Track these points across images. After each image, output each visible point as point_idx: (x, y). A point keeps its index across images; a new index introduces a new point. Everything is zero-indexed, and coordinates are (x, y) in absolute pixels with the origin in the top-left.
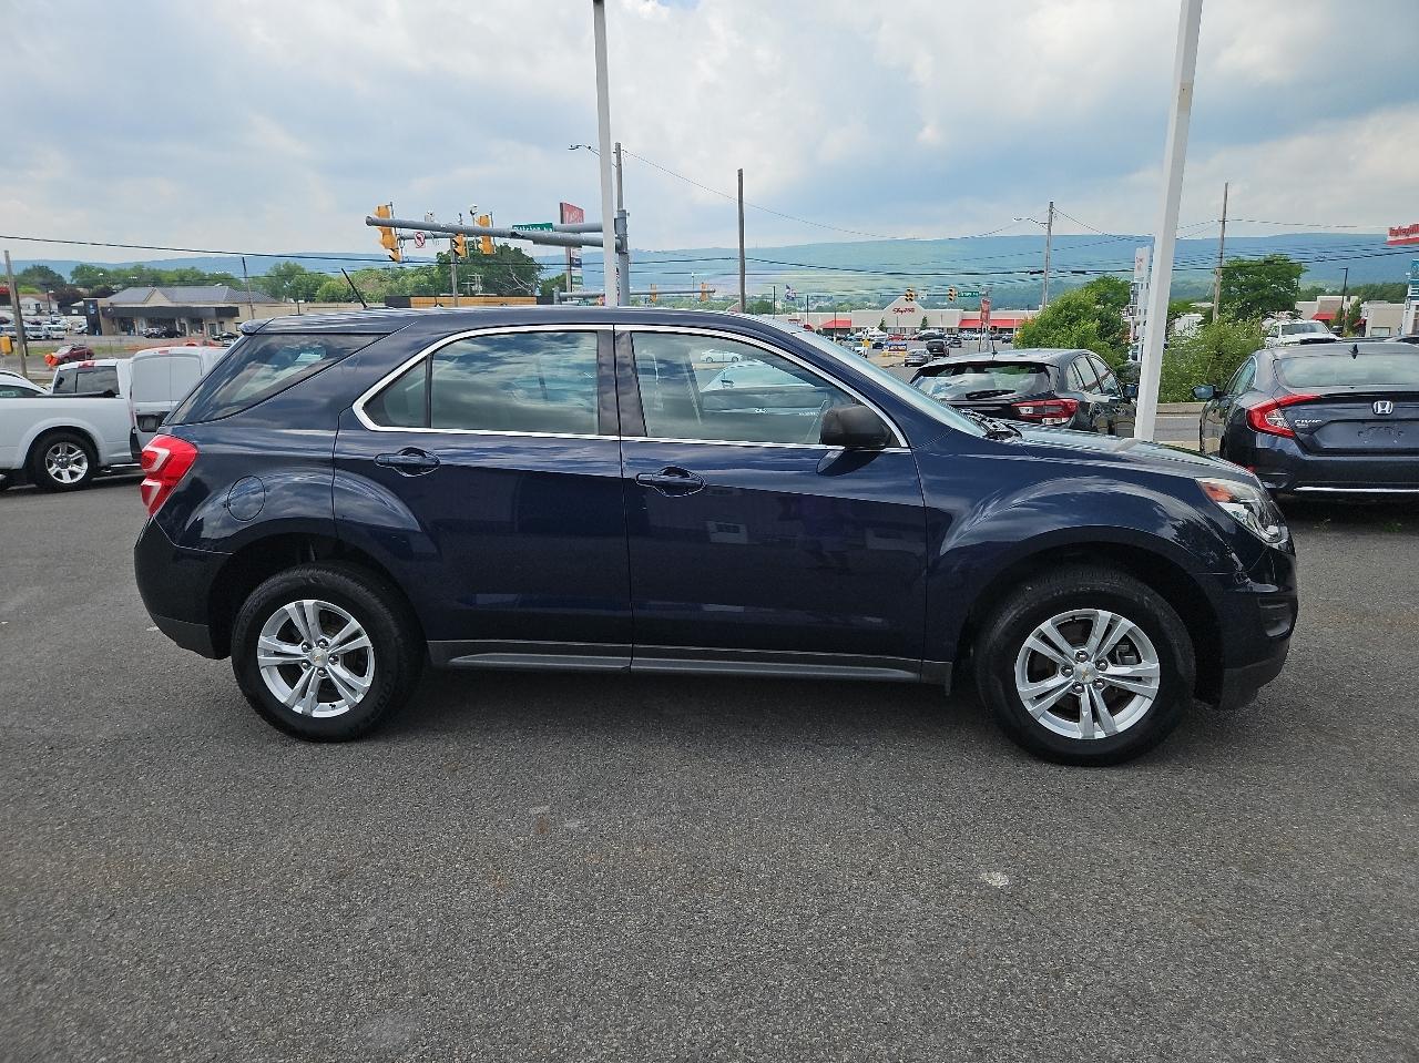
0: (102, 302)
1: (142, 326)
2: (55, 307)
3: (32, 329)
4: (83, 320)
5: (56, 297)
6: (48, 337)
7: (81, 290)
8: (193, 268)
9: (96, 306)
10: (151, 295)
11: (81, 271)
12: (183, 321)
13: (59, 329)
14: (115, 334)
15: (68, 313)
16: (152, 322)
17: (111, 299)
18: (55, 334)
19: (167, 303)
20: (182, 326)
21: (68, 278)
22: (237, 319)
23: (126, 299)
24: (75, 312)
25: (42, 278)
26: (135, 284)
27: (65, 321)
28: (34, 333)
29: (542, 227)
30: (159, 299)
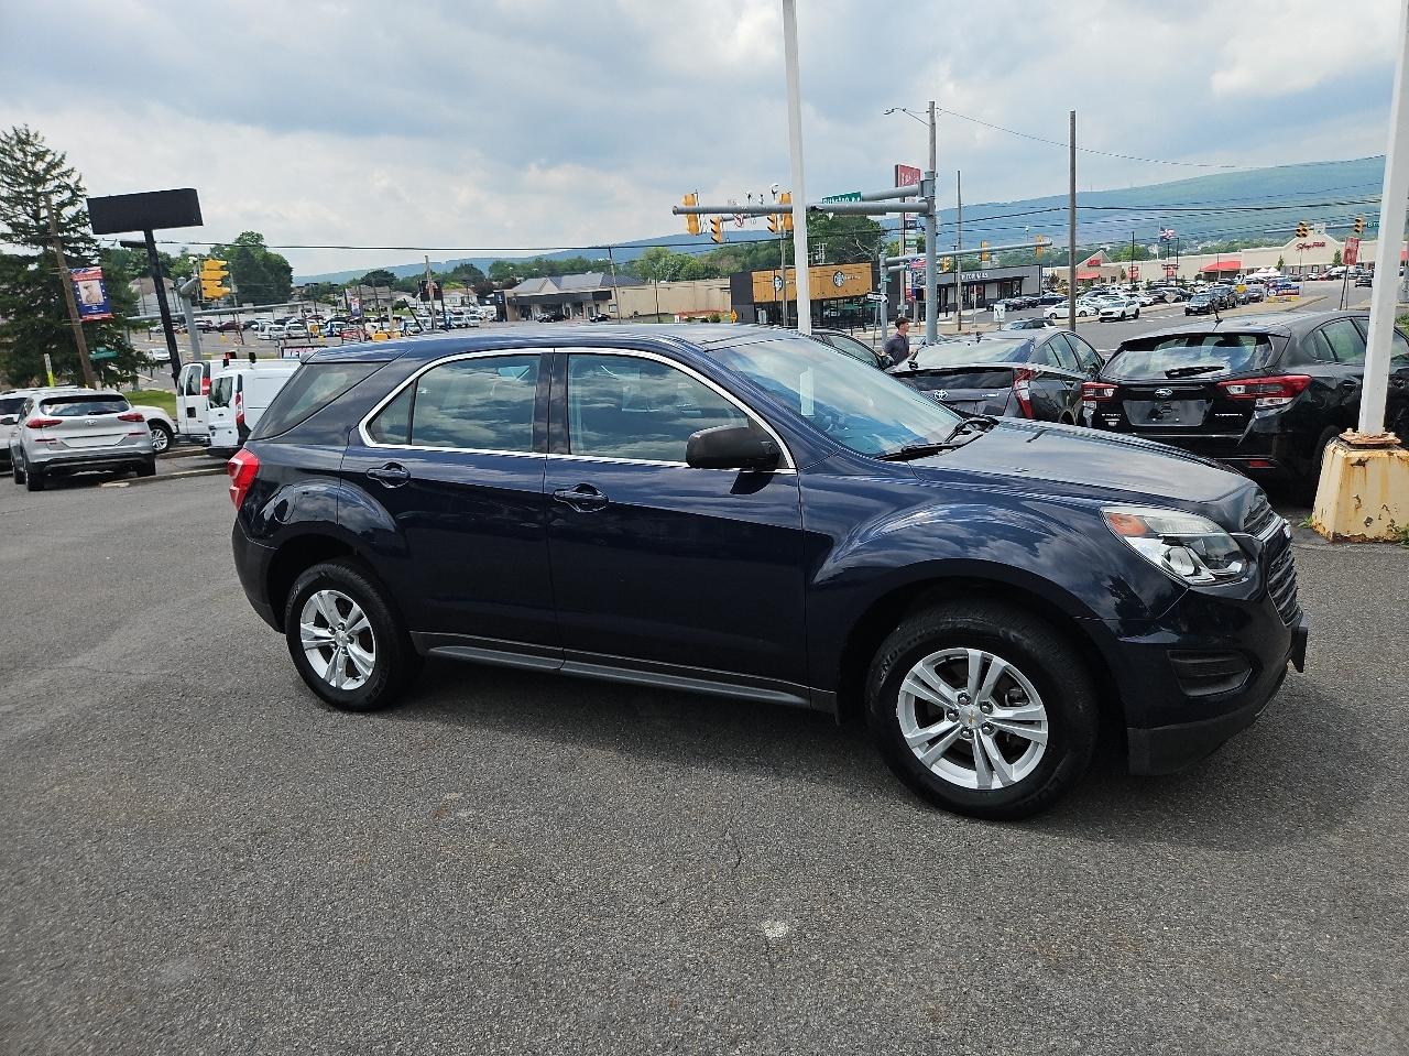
0: (509, 293)
1: (537, 313)
2: (475, 300)
3: (456, 319)
4: (494, 308)
5: (474, 290)
6: (467, 326)
7: (494, 283)
8: (580, 257)
9: (503, 297)
10: (545, 283)
11: (498, 266)
12: (568, 306)
13: (474, 318)
14: (517, 320)
15: (483, 304)
16: (545, 309)
17: (515, 289)
18: (471, 322)
19: (555, 291)
20: (567, 310)
21: (487, 274)
22: (611, 302)
23: (528, 288)
24: (488, 302)
25: (467, 274)
26: (536, 275)
27: (481, 309)
28: (456, 323)
29: (850, 196)
30: (549, 288)
